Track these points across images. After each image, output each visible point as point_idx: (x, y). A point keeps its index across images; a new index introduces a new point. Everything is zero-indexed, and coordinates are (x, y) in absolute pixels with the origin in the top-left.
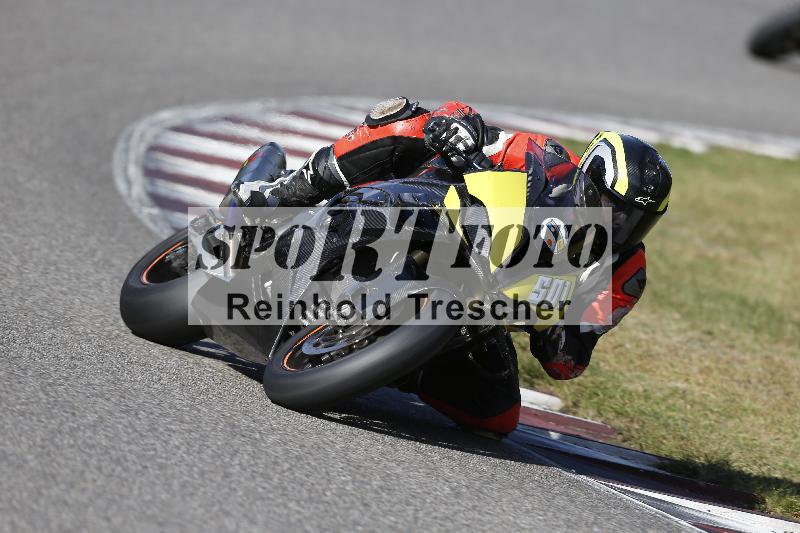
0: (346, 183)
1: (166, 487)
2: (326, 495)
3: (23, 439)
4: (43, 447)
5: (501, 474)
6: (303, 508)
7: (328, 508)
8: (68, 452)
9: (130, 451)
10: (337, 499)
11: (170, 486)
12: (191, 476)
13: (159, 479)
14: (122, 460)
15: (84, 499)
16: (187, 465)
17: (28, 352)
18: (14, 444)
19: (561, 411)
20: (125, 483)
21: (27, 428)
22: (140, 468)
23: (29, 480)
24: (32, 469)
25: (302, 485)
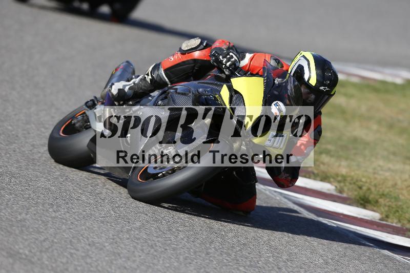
0: (169, 83)
1: (177, 260)
2: (259, 263)
3: (103, 235)
4: (113, 239)
5: (349, 252)
6: (247, 270)
7: (260, 270)
8: (126, 242)
9: (158, 241)
10: (265, 266)
11: (179, 259)
12: (190, 254)
13: (173, 256)
14: (154, 246)
15: (134, 266)
16: (187, 248)
17: (105, 190)
18: (98, 238)
19: (380, 220)
20: (156, 258)
21: (105, 229)
22: (163, 250)
23: (106, 256)
24: (108, 251)
25: (246, 258)
